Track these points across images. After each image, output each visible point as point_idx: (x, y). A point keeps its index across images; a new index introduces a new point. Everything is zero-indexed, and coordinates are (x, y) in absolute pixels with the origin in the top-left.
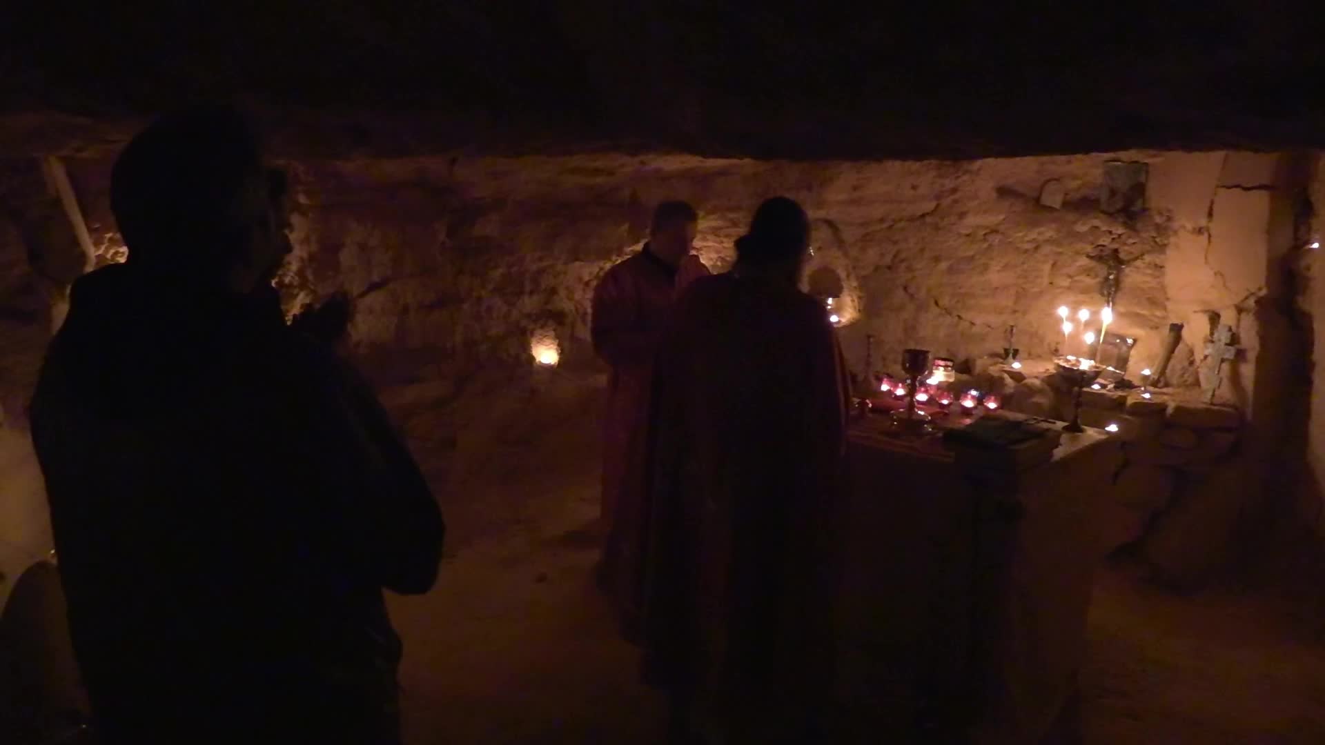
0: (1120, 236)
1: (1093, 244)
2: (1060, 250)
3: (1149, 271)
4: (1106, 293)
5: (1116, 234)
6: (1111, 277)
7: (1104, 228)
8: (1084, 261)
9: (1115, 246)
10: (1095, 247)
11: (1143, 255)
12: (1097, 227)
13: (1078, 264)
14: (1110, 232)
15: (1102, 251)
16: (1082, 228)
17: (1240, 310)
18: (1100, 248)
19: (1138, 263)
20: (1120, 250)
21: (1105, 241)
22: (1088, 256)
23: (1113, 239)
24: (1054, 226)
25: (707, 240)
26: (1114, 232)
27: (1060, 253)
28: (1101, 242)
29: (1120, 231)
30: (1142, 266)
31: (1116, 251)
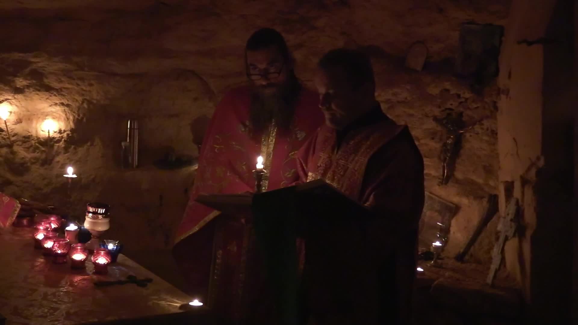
0: (467, 99)
1: (440, 107)
2: (411, 112)
3: (485, 138)
4: (442, 157)
5: (463, 97)
6: (449, 141)
7: (453, 92)
8: (431, 125)
9: (461, 109)
10: (443, 111)
11: (482, 120)
12: (448, 91)
13: (425, 127)
14: (459, 96)
15: (449, 114)
16: (434, 90)
17: (524, 182)
18: (448, 111)
19: (477, 128)
20: (464, 114)
21: (452, 104)
22: (435, 119)
23: (461, 103)
24: (408, 87)
25: (61, 82)
26: (462, 96)
27: (412, 115)
28: (448, 106)
29: (467, 95)
30: (480, 131)
31: (461, 114)
